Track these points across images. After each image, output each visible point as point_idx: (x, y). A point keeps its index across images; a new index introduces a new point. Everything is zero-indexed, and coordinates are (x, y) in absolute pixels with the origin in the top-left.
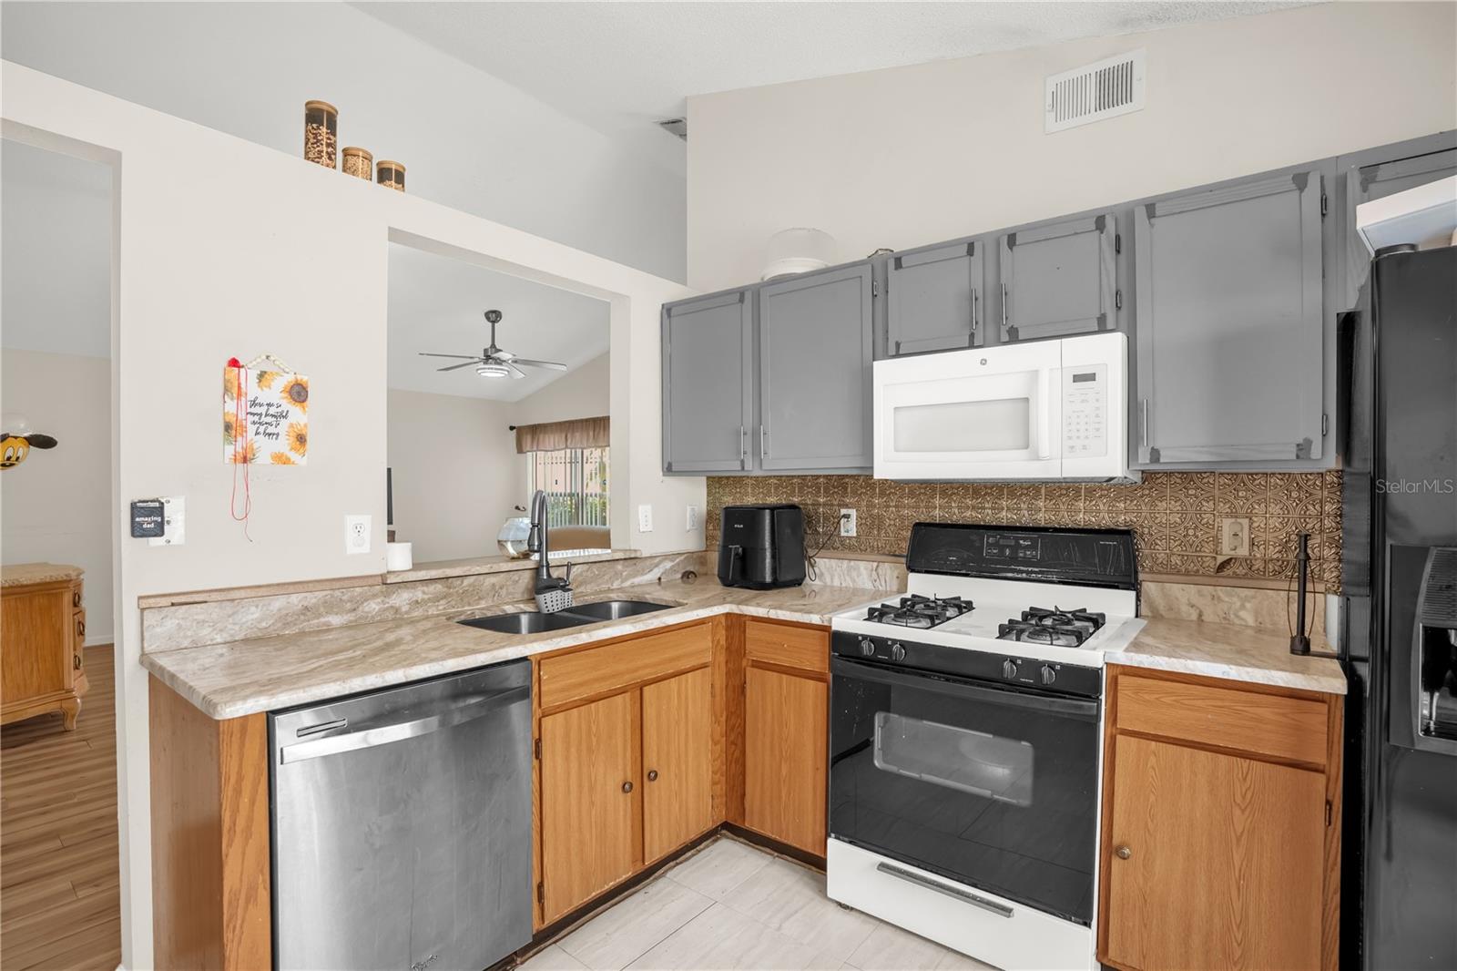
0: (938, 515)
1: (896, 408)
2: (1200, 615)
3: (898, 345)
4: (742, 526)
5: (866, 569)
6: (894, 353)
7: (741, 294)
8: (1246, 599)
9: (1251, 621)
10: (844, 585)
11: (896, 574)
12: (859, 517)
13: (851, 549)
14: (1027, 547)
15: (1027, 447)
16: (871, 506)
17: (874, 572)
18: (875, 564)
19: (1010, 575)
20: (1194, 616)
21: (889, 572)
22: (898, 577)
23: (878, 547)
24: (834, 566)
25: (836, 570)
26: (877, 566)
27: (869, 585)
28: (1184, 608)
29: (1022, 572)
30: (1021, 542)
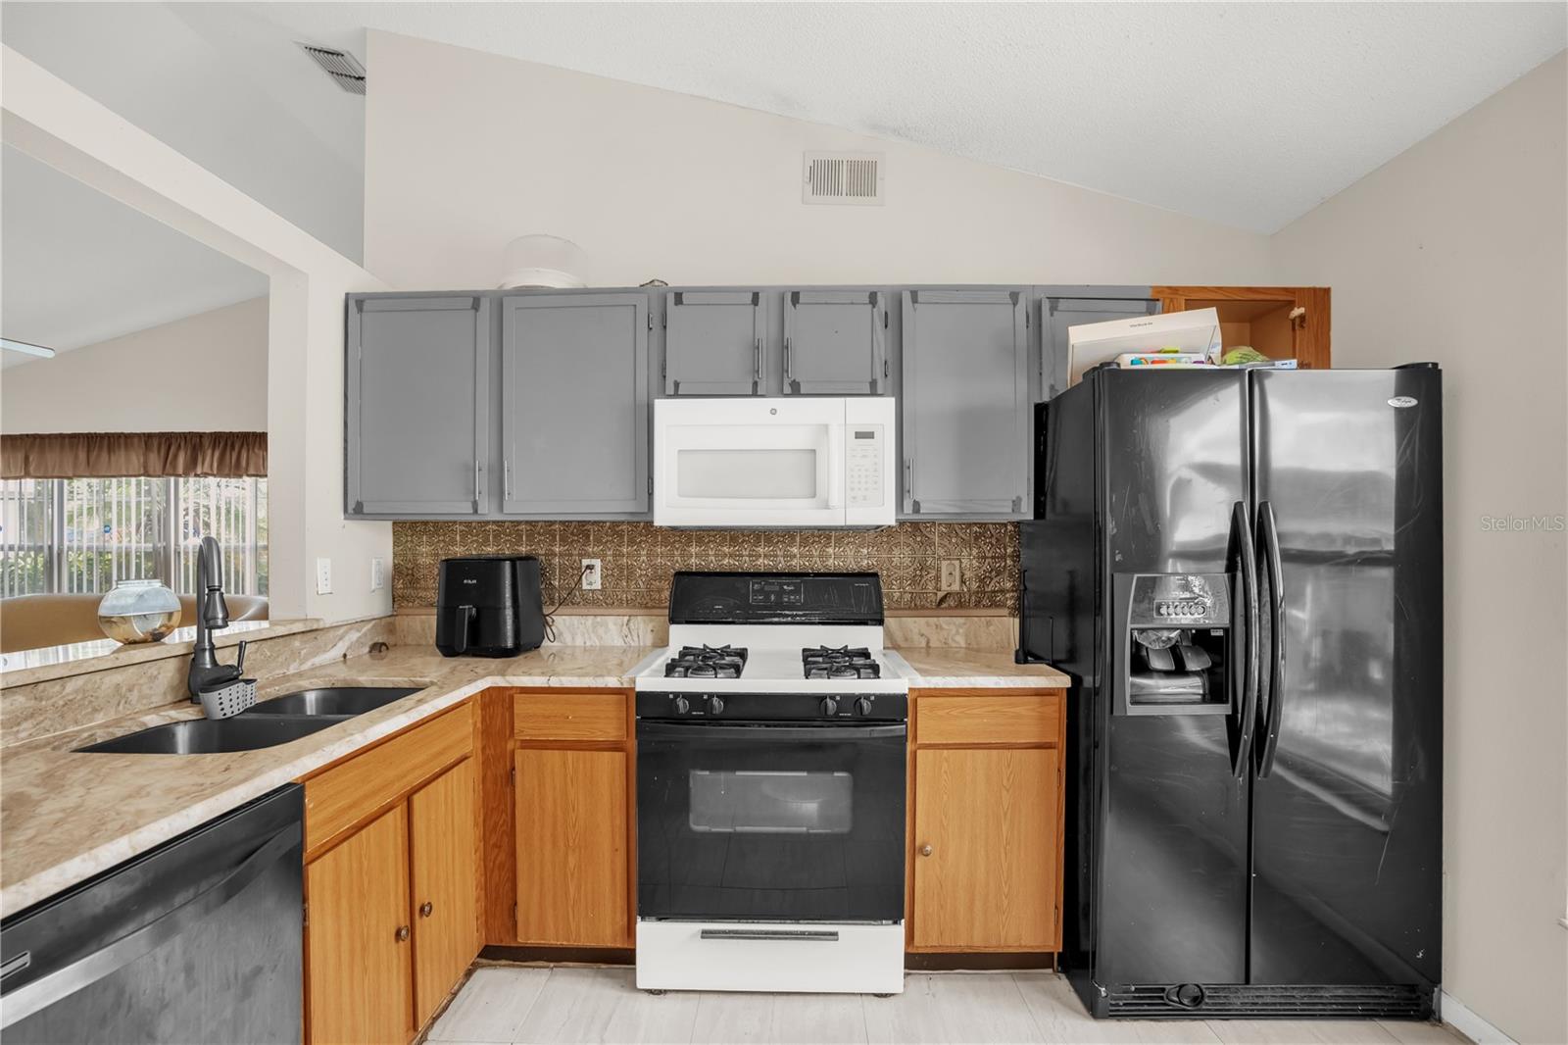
0: (694, 563)
1: (680, 451)
2: (928, 643)
3: (677, 385)
4: (475, 582)
5: (615, 624)
6: (672, 393)
7: (476, 300)
8: (960, 626)
9: (963, 644)
10: (588, 644)
11: (650, 627)
12: (604, 568)
13: (603, 602)
14: (791, 593)
15: (814, 496)
16: (618, 555)
17: (625, 627)
18: (626, 618)
19: (776, 620)
20: (924, 644)
21: (642, 626)
22: (652, 631)
23: (627, 601)
24: (576, 622)
25: (578, 628)
26: (628, 621)
27: (619, 642)
28: (916, 637)
29: (787, 616)
30: (785, 587)
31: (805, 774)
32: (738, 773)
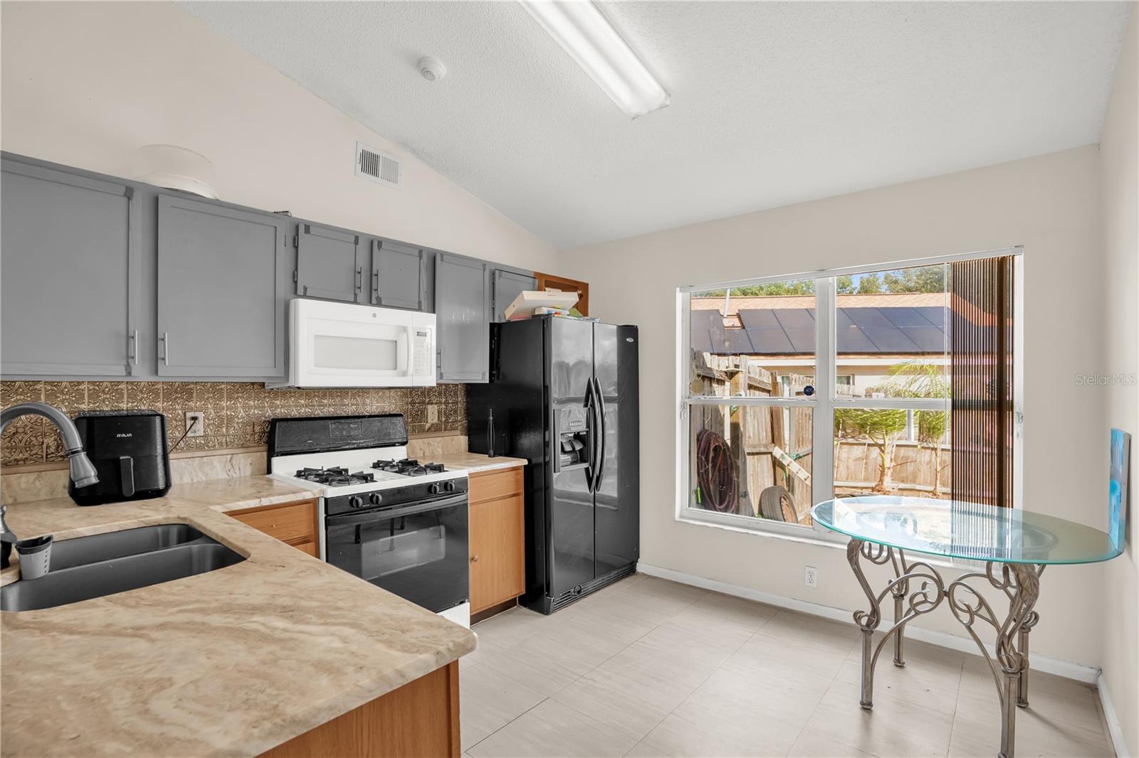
0: (281, 412)
1: (316, 336)
2: (424, 453)
3: (305, 289)
5: (219, 462)
6: (302, 294)
8: (439, 442)
9: (441, 453)
10: (195, 480)
11: (249, 461)
12: (206, 418)
13: (205, 446)
14: (355, 429)
15: (396, 369)
16: (217, 409)
17: (228, 463)
18: (230, 456)
19: (347, 447)
20: (422, 455)
21: (242, 460)
22: (251, 464)
23: (227, 443)
24: (184, 464)
25: (186, 468)
26: (231, 458)
27: (223, 476)
28: (418, 451)
29: (354, 444)
30: (352, 425)
31: (416, 532)
32: (381, 540)
